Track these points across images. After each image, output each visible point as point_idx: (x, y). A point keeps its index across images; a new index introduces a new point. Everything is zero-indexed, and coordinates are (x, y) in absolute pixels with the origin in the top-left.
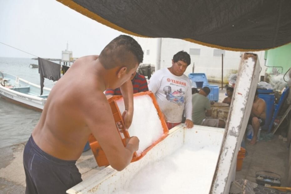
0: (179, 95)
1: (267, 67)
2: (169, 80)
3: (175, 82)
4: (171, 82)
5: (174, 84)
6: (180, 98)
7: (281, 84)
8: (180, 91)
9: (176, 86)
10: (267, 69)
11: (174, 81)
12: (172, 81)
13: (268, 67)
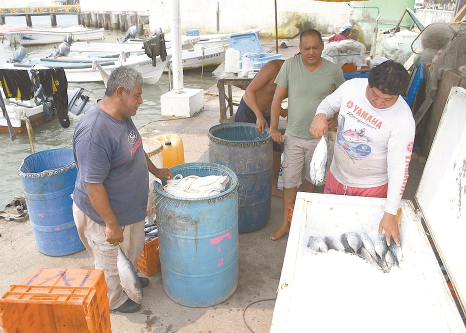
0: (355, 139)
1: (352, 9)
2: (350, 105)
3: (359, 113)
4: (351, 110)
5: (357, 116)
6: (356, 145)
7: (401, 54)
8: (361, 134)
9: (355, 121)
10: (353, 11)
11: (361, 110)
12: (356, 109)
13: (355, 8)
